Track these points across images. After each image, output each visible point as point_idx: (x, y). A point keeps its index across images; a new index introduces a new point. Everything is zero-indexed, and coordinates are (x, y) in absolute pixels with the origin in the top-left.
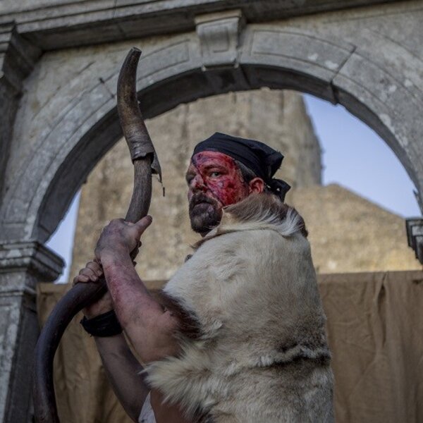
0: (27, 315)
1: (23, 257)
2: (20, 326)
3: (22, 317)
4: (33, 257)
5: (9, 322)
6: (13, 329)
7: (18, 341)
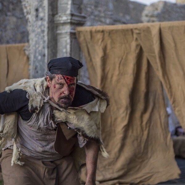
0: (73, 40)
1: (67, 19)
2: (71, 45)
3: (71, 42)
4: (71, 19)
5: (67, 44)
6: (68, 47)
7: (71, 51)
